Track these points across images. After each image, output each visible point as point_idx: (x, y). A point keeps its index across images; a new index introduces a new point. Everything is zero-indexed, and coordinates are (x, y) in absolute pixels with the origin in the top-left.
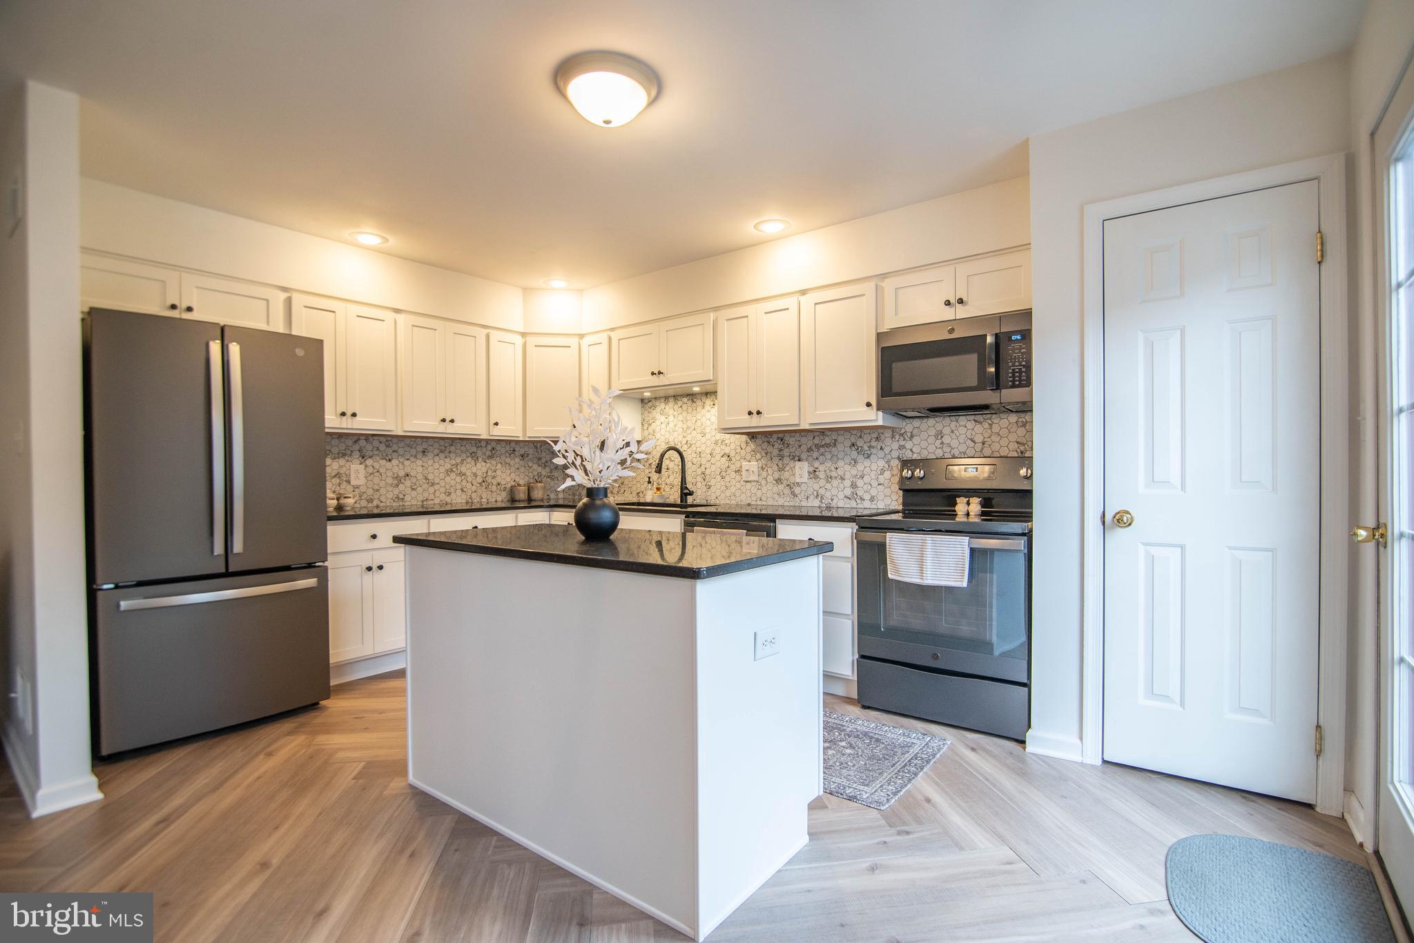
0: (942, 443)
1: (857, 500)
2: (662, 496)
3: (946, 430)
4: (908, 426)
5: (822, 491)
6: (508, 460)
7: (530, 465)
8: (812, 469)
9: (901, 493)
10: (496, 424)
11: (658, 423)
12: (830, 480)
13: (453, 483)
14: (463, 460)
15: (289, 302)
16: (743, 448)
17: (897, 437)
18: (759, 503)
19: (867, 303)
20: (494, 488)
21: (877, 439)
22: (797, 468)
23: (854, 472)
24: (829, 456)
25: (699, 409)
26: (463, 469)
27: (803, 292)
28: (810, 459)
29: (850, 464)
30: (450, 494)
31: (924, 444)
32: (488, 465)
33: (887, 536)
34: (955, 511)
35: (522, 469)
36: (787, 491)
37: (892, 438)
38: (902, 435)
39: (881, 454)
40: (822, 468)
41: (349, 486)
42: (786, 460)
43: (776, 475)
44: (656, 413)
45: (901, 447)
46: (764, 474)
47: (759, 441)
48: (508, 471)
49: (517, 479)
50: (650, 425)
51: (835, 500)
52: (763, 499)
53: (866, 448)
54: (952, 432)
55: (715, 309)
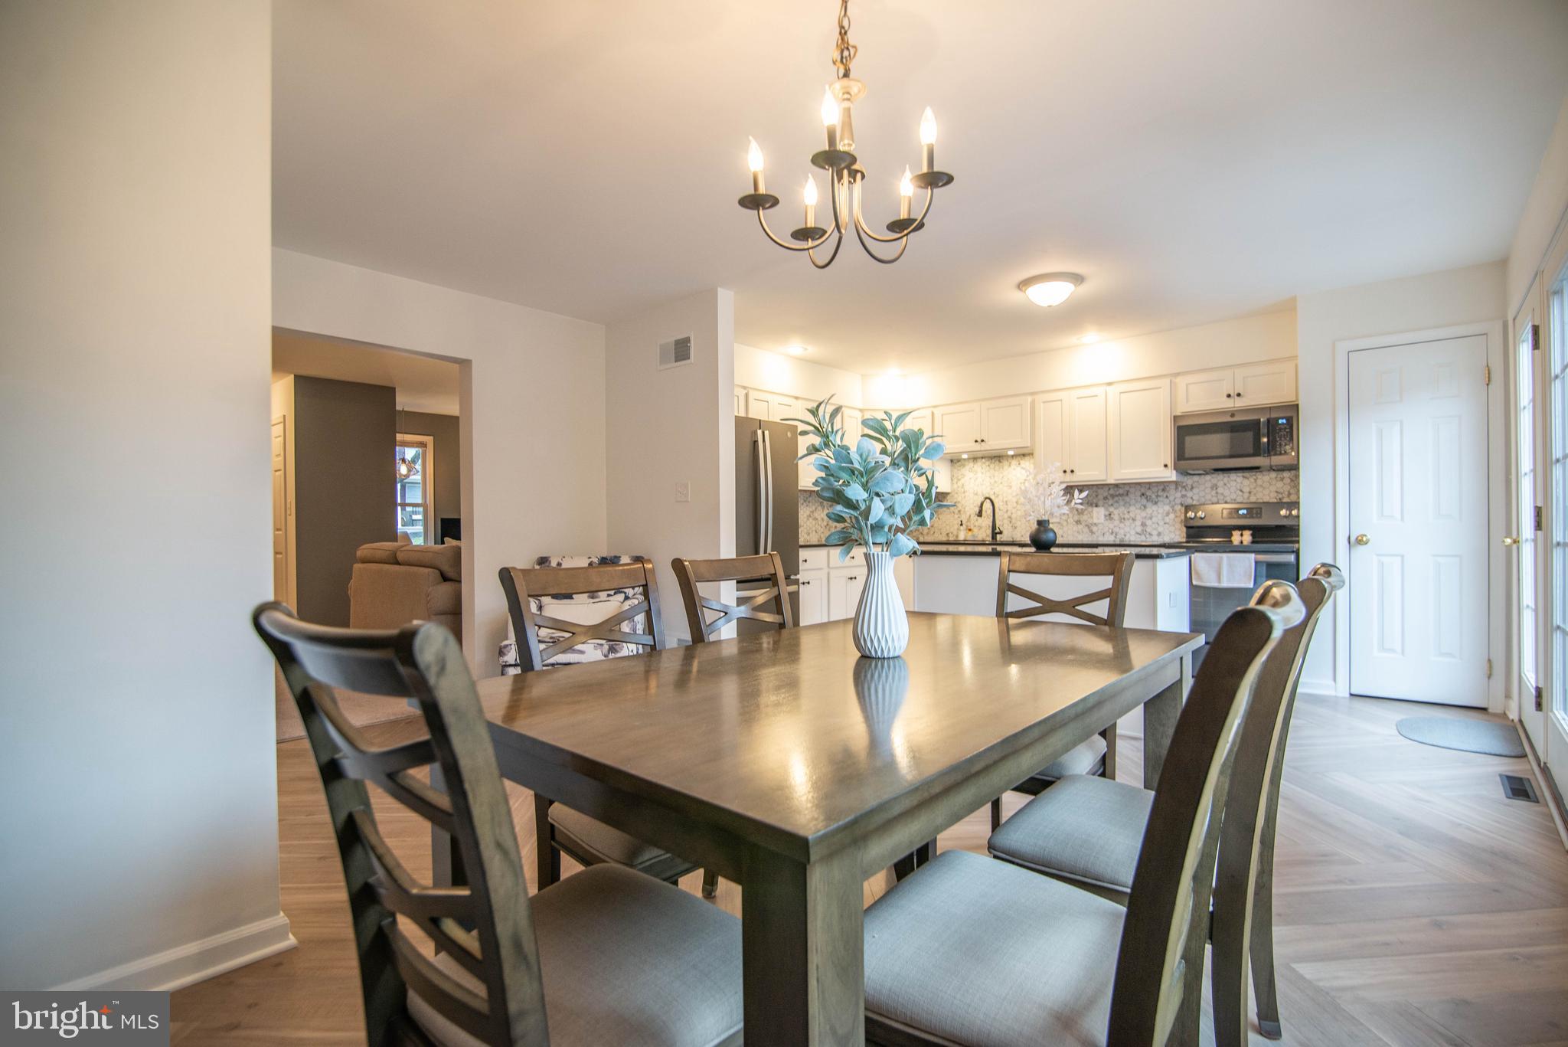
0: (1217, 493)
1: (1146, 535)
2: (973, 536)
3: (1220, 484)
4: (1189, 481)
5: (1116, 530)
8: (1107, 513)
9: (1185, 529)
11: (967, 478)
12: (1123, 521)
17: (1180, 488)
19: (1163, 393)
21: (1163, 490)
22: (1096, 512)
23: (1144, 515)
24: (1122, 503)
25: (1006, 467)
27: (1110, 384)
28: (1106, 505)
29: (1140, 508)
34: (1231, 541)
36: (1086, 530)
38: (1184, 487)
39: (1167, 501)
40: (1116, 512)
43: (1076, 518)
45: (1183, 496)
50: (959, 480)
51: (1128, 535)
52: (1065, 535)
53: (1154, 496)
54: (1225, 484)
55: (1032, 394)
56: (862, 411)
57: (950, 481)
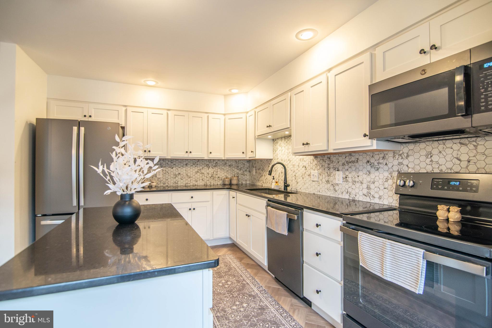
0: (432, 161)
1: (370, 197)
2: (278, 186)
3: (435, 152)
4: (405, 149)
5: (350, 190)
6: (223, 167)
7: (233, 169)
8: (344, 176)
10: (211, 153)
11: (278, 150)
12: (355, 183)
13: (198, 177)
14: (203, 168)
15: (126, 111)
16: (312, 163)
17: (397, 156)
18: (319, 193)
19: (365, 68)
20: (217, 179)
21: (384, 158)
22: (337, 175)
23: (369, 179)
24: (354, 169)
26: (203, 171)
27: (330, 70)
28: (344, 170)
29: (366, 174)
30: (197, 181)
31: (417, 162)
32: (214, 169)
33: (359, 234)
35: (230, 171)
36: (332, 188)
37: (394, 157)
38: (401, 155)
39: (386, 168)
41: (156, 178)
42: (332, 170)
43: (327, 178)
44: (278, 146)
45: (400, 164)
46: (321, 177)
47: (319, 159)
48: (223, 172)
49: (227, 175)
50: (276, 151)
51: (358, 196)
52: (320, 191)
53: (376, 164)
54: (440, 152)
55: (291, 90)
56: (224, 115)
57: (273, 152)
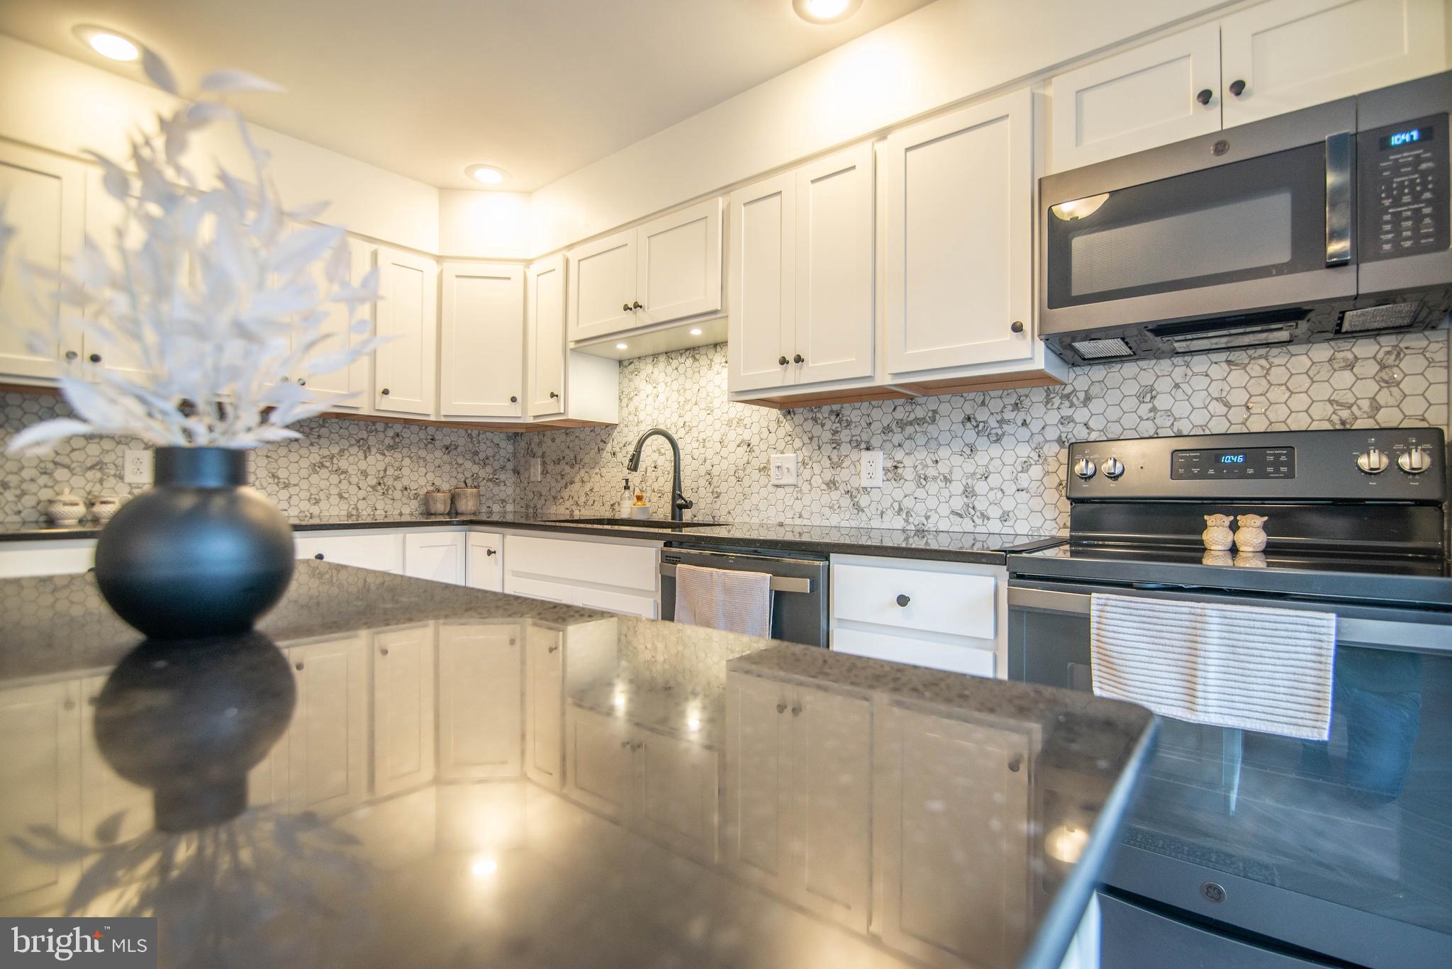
0: (1154, 409)
1: (975, 518)
2: (645, 510)
3: (1164, 385)
4: (1080, 380)
5: (908, 503)
6: (423, 453)
7: (460, 460)
8: (890, 464)
9: (1066, 506)
10: (386, 392)
11: (642, 395)
12: (924, 483)
13: (323, 484)
14: (342, 451)
16: (773, 430)
17: (1057, 401)
18: (798, 521)
20: (398, 494)
21: (1016, 407)
22: (864, 462)
23: (969, 467)
24: (921, 440)
25: (704, 370)
26: (343, 464)
27: (882, 134)
28: (888, 446)
29: (962, 453)
30: (317, 502)
31: (1113, 413)
32: (388, 459)
33: (1093, 601)
34: (1202, 542)
35: (446, 468)
36: (846, 501)
37: (1047, 403)
38: (1066, 397)
39: (1024, 433)
40: (908, 462)
42: (845, 449)
43: (828, 475)
44: (639, 381)
45: (1065, 421)
46: (807, 473)
47: (798, 418)
48: (423, 470)
49: (438, 482)
50: (631, 399)
51: (934, 518)
52: (805, 515)
53: (993, 423)
54: (1177, 386)
55: (727, 189)
56: (439, 259)
57: (618, 401)
